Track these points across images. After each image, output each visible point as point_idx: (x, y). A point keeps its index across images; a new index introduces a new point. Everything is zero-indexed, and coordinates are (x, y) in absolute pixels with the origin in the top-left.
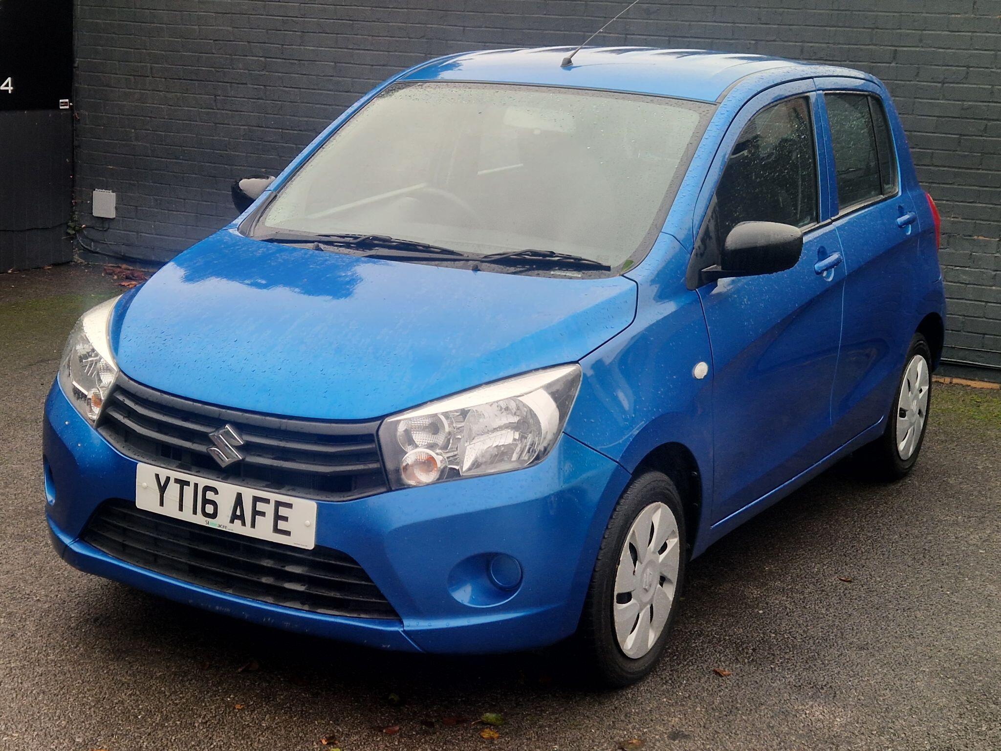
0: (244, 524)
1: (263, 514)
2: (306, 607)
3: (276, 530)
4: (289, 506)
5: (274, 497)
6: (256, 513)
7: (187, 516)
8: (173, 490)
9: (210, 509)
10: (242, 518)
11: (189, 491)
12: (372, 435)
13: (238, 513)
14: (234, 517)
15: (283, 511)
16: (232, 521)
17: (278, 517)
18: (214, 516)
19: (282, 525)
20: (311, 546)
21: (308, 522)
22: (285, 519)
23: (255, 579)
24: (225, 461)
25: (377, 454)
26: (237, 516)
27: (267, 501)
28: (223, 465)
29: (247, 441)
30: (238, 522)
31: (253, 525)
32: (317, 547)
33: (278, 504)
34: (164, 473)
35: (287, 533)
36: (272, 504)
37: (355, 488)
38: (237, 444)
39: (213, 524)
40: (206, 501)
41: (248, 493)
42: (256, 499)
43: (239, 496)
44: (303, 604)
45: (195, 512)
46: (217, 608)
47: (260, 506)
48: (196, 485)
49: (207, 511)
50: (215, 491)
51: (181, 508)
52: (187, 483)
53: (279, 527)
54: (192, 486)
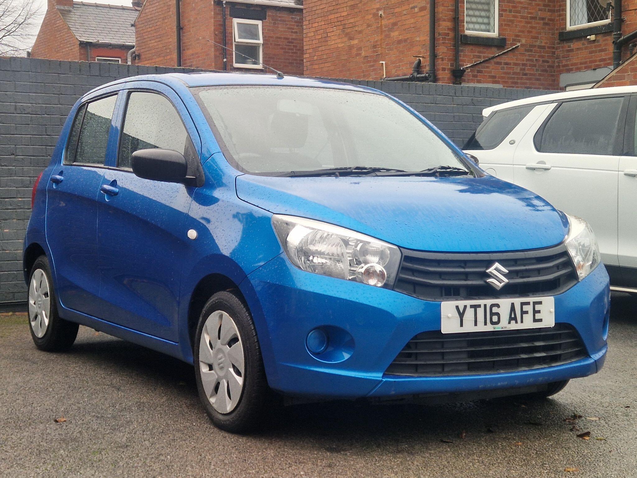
0: (516, 322)
1: (527, 312)
3: (535, 320)
4: (540, 303)
5: (531, 299)
6: (522, 313)
7: (481, 328)
10: (515, 319)
12: (565, 251)
13: (513, 316)
14: (511, 319)
15: (538, 307)
16: (509, 323)
17: (535, 312)
18: (498, 322)
19: (538, 316)
20: (553, 325)
21: (551, 310)
22: (539, 312)
23: (518, 357)
24: (499, 286)
26: (512, 318)
27: (528, 303)
28: (498, 289)
30: (513, 322)
31: (522, 322)
32: (556, 324)
34: (462, 304)
35: (540, 320)
36: (532, 304)
38: (504, 274)
39: (498, 328)
41: (517, 301)
42: (523, 304)
43: (513, 305)
46: (499, 384)
47: (525, 308)
48: (485, 306)
49: (494, 321)
50: (498, 306)
51: (476, 324)
52: (479, 306)
53: (536, 318)
54: (483, 307)
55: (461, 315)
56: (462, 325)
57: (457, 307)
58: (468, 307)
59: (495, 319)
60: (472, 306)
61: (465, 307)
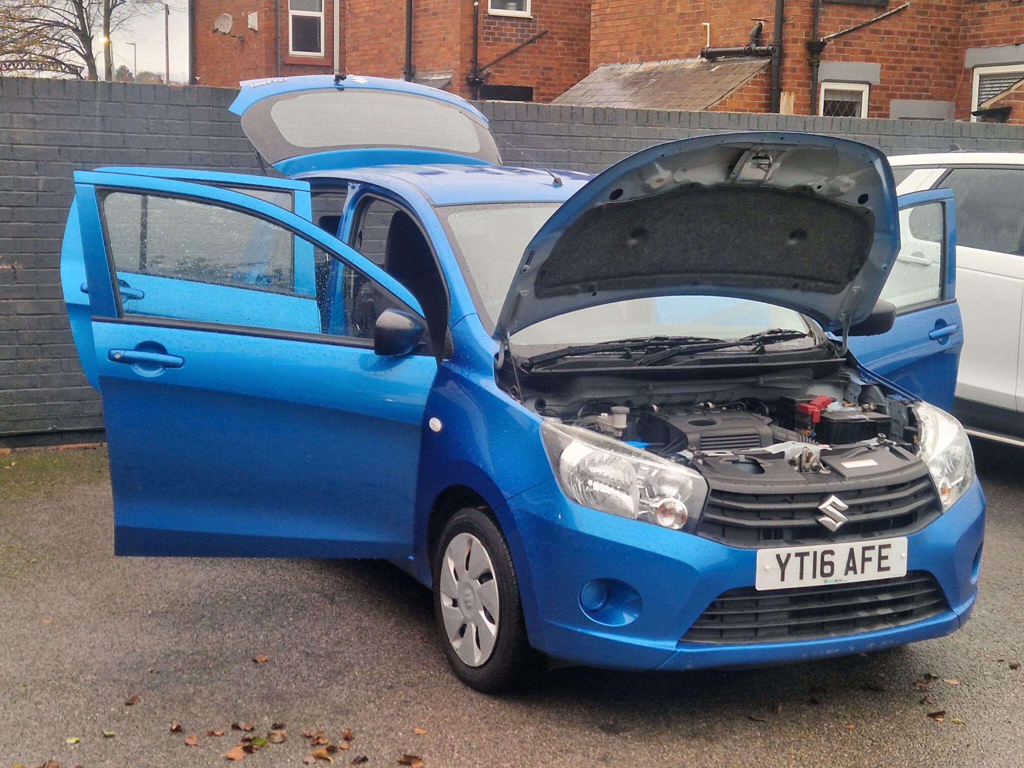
0: (855, 573)
1: (870, 559)
3: (880, 569)
4: (888, 546)
5: (876, 542)
6: (865, 560)
7: (809, 582)
10: (854, 569)
11: (808, 559)
12: (926, 474)
13: (851, 565)
14: (848, 568)
15: (885, 552)
16: (846, 574)
17: (880, 558)
18: (831, 574)
19: (884, 564)
20: (904, 574)
21: (902, 555)
22: (886, 558)
24: (835, 525)
26: (851, 567)
27: (873, 547)
28: (834, 530)
30: (851, 573)
31: (863, 572)
32: (908, 572)
33: (880, 547)
34: (784, 552)
35: (888, 569)
36: (877, 548)
38: (843, 509)
39: (831, 581)
40: (825, 564)
41: (858, 546)
42: (864, 549)
43: (851, 550)
45: (814, 576)
47: (868, 554)
48: (815, 553)
49: (825, 572)
50: (831, 552)
51: (801, 577)
52: (807, 554)
53: (882, 566)
54: (812, 554)
55: (783, 566)
56: (783, 579)
57: (778, 557)
58: (793, 555)
59: (827, 569)
60: (797, 555)
61: (789, 555)
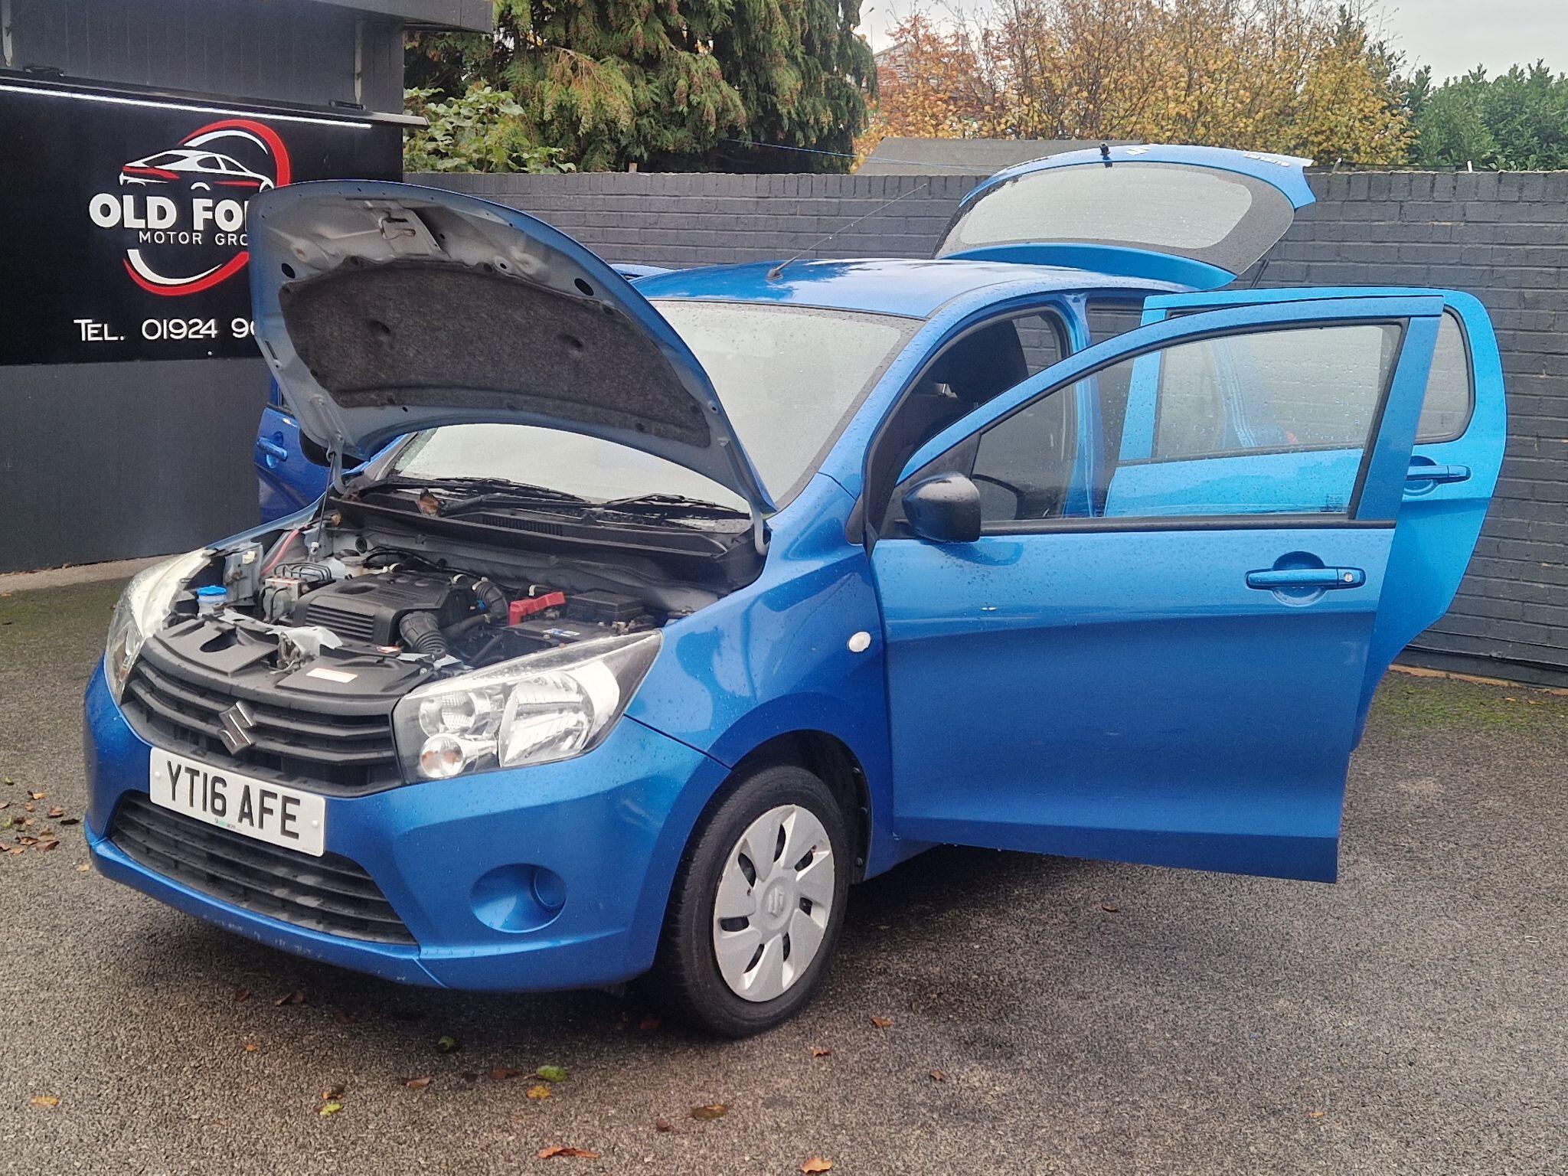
0: (252, 824)
1: (270, 811)
2: (321, 928)
3: (285, 832)
4: (297, 802)
5: (282, 790)
6: (264, 810)
7: (197, 812)
8: (184, 778)
9: (218, 805)
10: (250, 815)
11: (199, 781)
12: (386, 716)
13: (246, 810)
14: (243, 813)
15: (291, 809)
16: (240, 820)
17: (286, 817)
18: (223, 813)
19: (290, 825)
20: (319, 853)
21: (315, 823)
22: (293, 818)
23: (268, 891)
24: (236, 746)
25: (388, 740)
26: (246, 814)
27: (274, 796)
28: (233, 751)
29: (258, 723)
30: (246, 821)
31: (261, 826)
32: (326, 853)
33: (287, 800)
34: (177, 760)
35: (296, 835)
36: (280, 798)
37: (371, 782)
38: (246, 726)
39: (223, 822)
40: (216, 795)
41: (257, 785)
42: (264, 794)
43: (247, 788)
44: (319, 923)
45: (205, 809)
46: (230, 926)
47: (269, 802)
48: (206, 775)
49: (216, 807)
50: (223, 782)
51: (192, 804)
52: (197, 773)
53: (287, 828)
54: (201, 775)
55: (174, 779)
56: (173, 797)
57: (169, 764)
58: (183, 769)
60: (188, 770)
61: (179, 767)
